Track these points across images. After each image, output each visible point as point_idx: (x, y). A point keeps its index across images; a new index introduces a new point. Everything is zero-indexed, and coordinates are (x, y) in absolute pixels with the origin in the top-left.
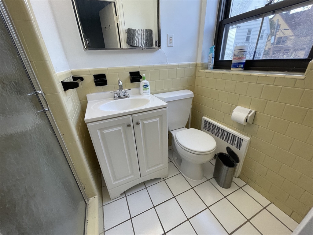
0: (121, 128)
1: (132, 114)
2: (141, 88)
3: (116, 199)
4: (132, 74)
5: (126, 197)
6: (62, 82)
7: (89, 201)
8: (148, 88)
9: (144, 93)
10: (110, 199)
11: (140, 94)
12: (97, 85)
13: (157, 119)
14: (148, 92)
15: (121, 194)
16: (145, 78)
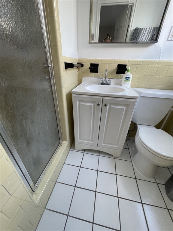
0: (92, 105)
1: (103, 96)
2: (124, 79)
3: (78, 151)
4: (119, 66)
5: (84, 153)
6: (65, 62)
7: (63, 143)
8: (129, 81)
9: (124, 84)
10: (75, 149)
11: (120, 84)
12: (91, 72)
13: (124, 108)
14: (128, 84)
15: (82, 150)
16: (130, 71)
